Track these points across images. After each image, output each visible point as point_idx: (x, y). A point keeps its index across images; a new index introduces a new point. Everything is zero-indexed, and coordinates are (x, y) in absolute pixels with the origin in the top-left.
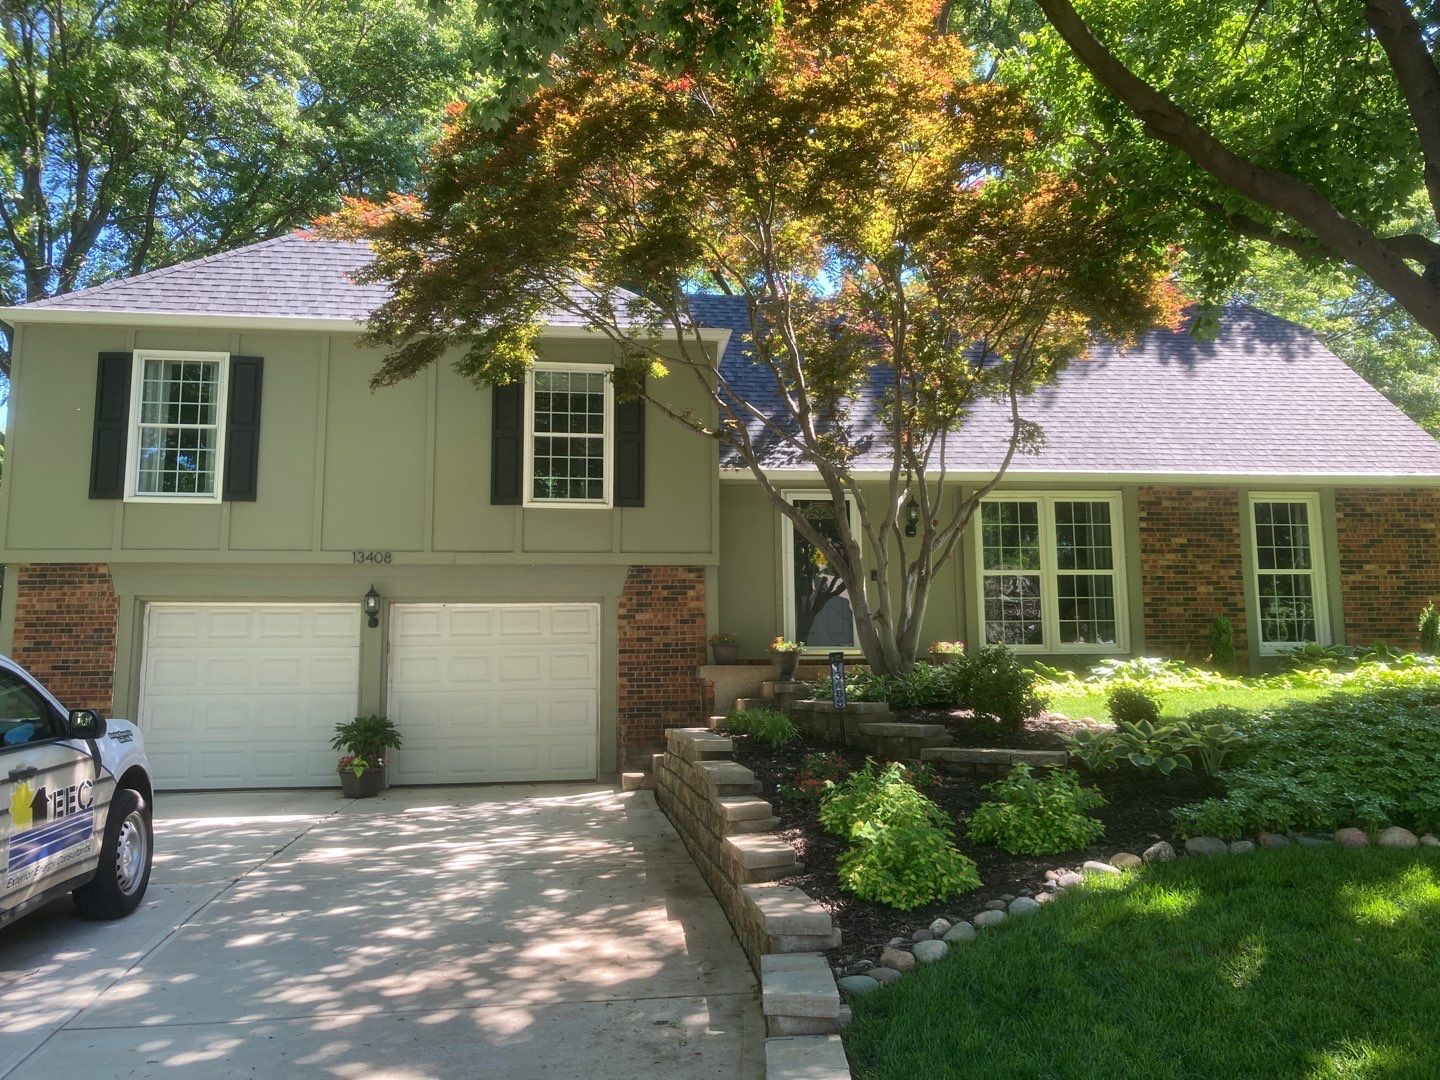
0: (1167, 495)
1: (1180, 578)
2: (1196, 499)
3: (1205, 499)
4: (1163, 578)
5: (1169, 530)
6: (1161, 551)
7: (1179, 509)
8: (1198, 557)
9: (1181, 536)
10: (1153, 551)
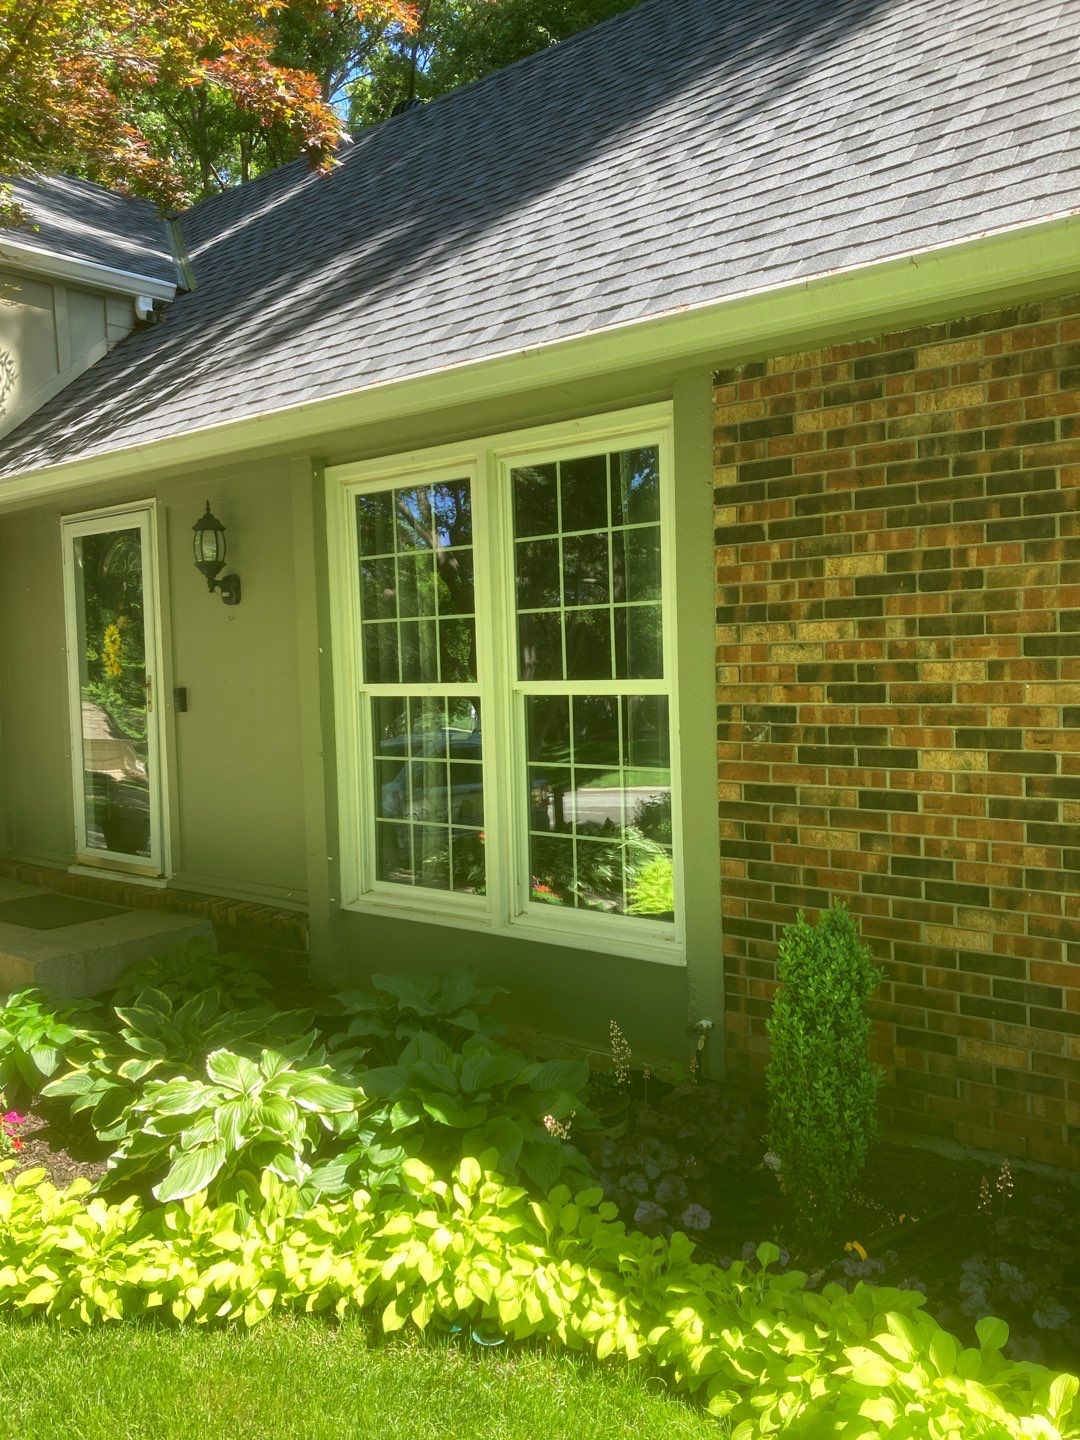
0: (817, 386)
1: (851, 715)
2: (935, 380)
3: (970, 374)
4: (789, 713)
5: (815, 528)
6: (782, 614)
7: (860, 434)
8: (929, 627)
9: (861, 544)
10: (757, 614)
